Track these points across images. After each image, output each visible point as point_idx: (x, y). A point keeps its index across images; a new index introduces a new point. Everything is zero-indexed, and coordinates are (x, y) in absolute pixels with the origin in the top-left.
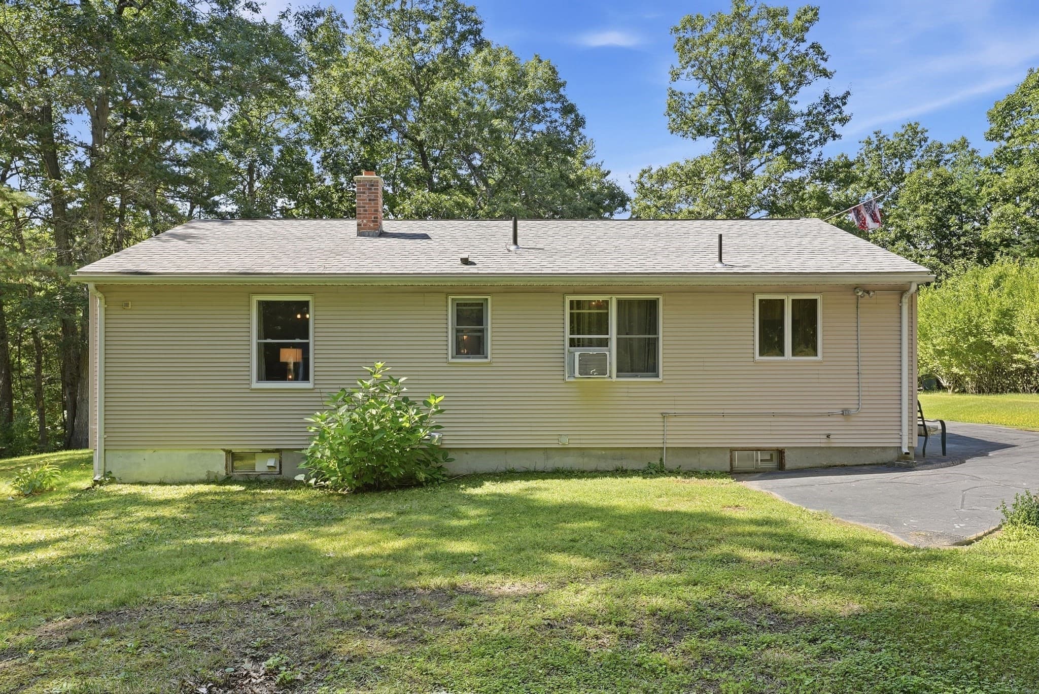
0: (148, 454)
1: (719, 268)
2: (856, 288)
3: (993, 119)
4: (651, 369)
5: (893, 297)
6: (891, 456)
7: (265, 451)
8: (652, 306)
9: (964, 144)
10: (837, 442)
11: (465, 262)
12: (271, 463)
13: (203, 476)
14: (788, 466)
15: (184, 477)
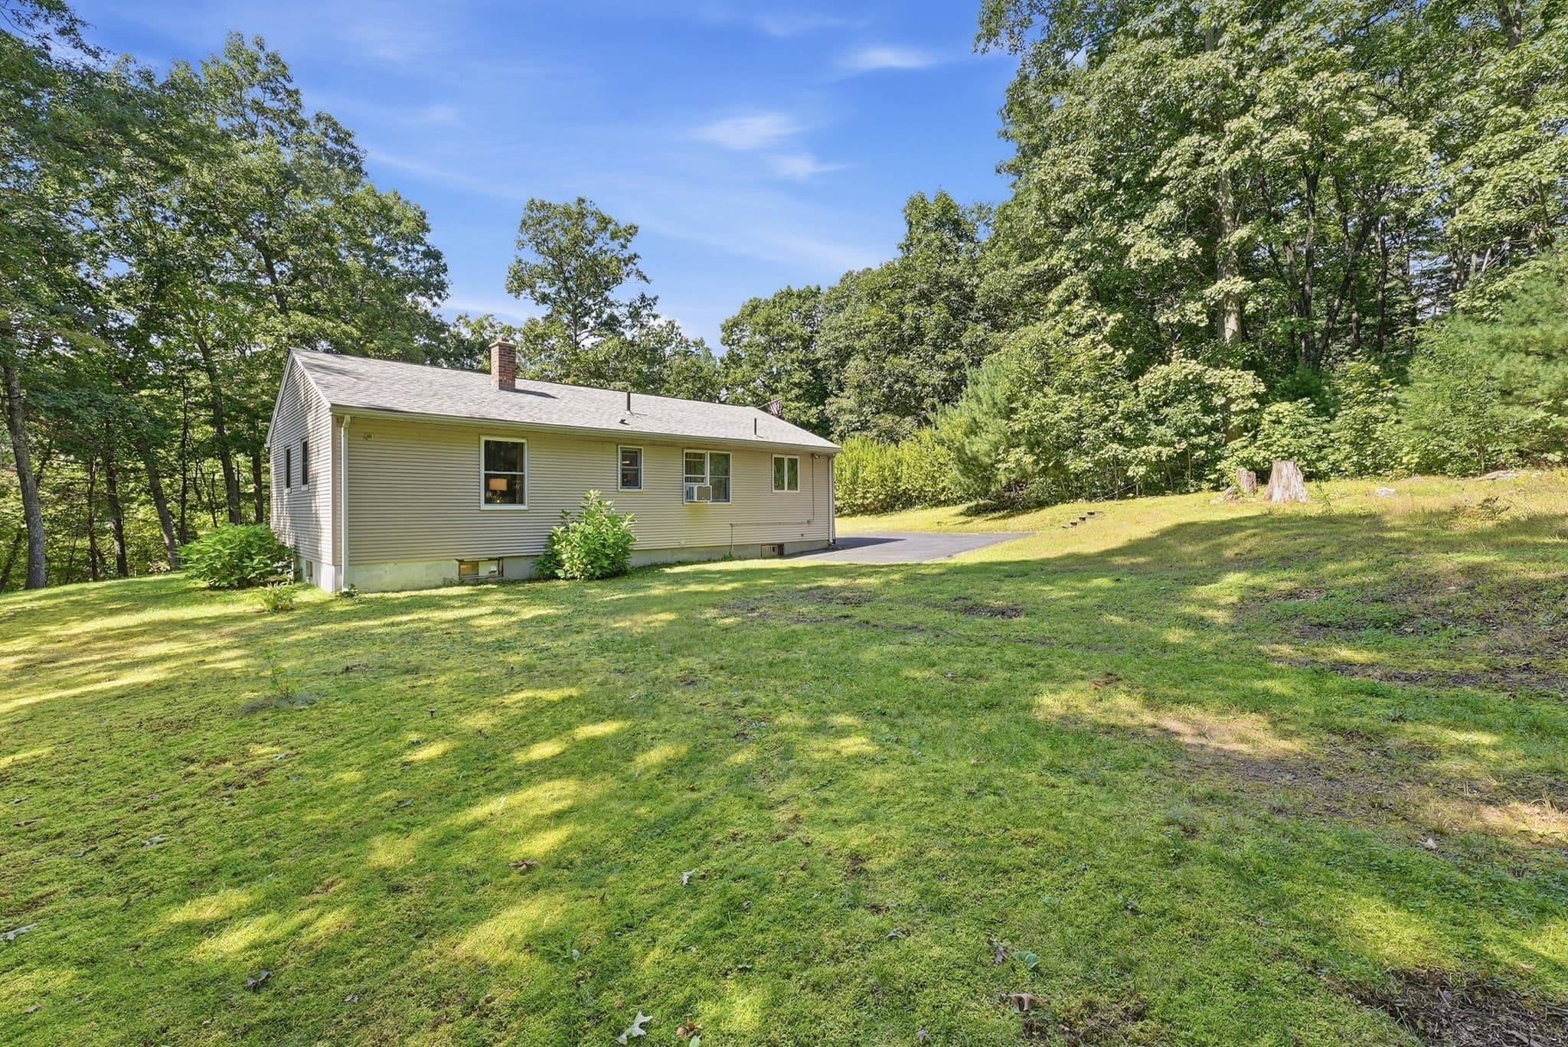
0: (389, 567)
1: (754, 438)
2: (813, 455)
3: (724, 329)
4: (726, 498)
5: (823, 460)
6: (825, 545)
7: (490, 559)
8: (727, 457)
9: (702, 342)
10: (808, 538)
11: (622, 422)
12: (494, 568)
13: (440, 583)
14: (786, 552)
15: (423, 584)
